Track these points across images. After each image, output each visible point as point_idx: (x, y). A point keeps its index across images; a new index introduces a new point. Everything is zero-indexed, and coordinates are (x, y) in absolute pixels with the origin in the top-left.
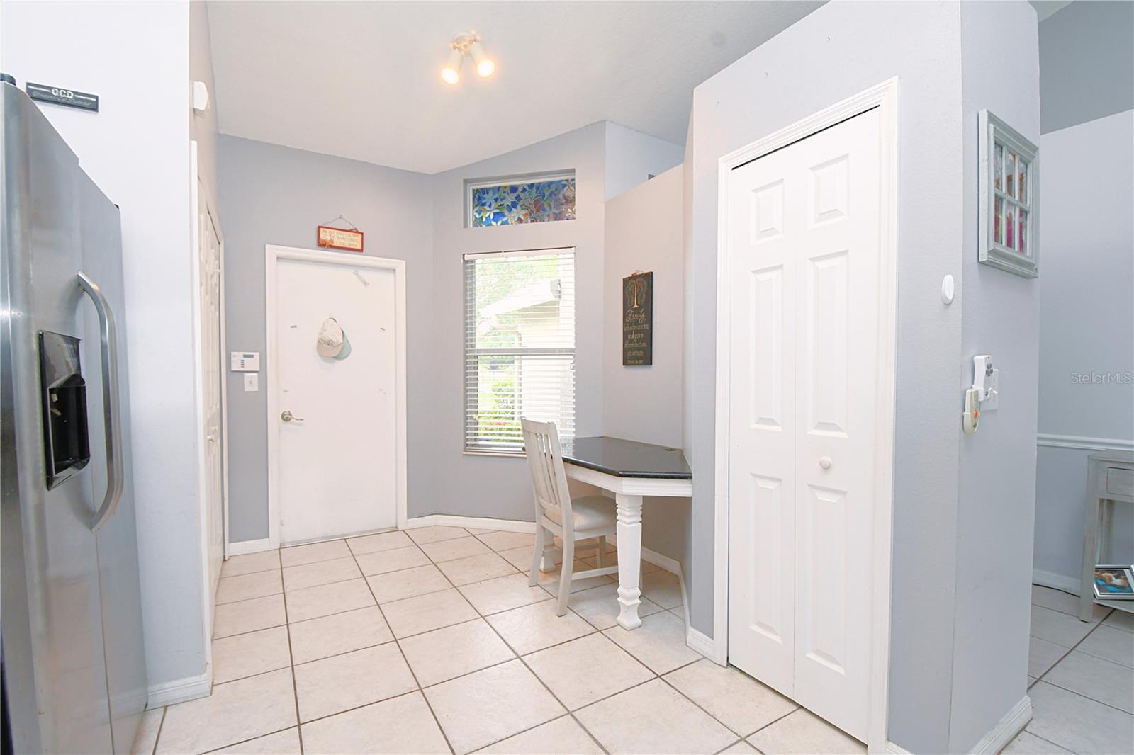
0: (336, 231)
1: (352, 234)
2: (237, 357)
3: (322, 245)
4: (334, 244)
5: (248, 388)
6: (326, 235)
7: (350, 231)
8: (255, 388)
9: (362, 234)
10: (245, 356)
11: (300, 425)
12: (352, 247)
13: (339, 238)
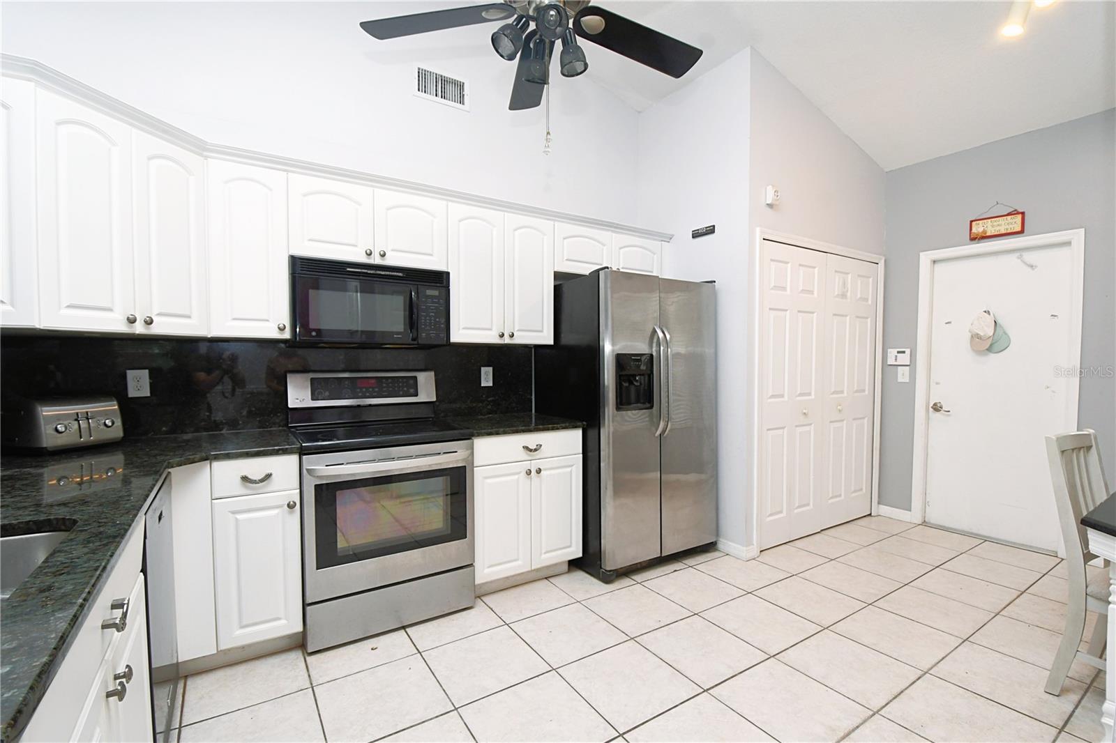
0: (989, 220)
1: (1009, 217)
2: (892, 353)
3: (974, 238)
4: (988, 234)
5: (900, 380)
6: (978, 228)
7: (1009, 214)
8: (907, 380)
9: (1023, 213)
10: (898, 352)
11: (949, 415)
12: (1008, 232)
13: (993, 226)
